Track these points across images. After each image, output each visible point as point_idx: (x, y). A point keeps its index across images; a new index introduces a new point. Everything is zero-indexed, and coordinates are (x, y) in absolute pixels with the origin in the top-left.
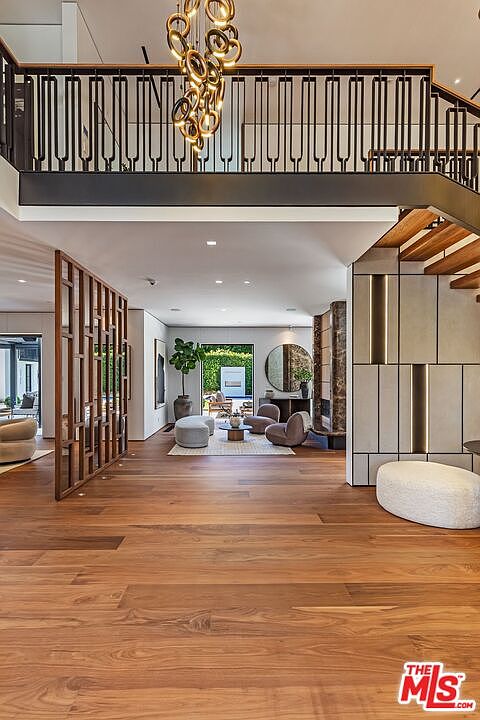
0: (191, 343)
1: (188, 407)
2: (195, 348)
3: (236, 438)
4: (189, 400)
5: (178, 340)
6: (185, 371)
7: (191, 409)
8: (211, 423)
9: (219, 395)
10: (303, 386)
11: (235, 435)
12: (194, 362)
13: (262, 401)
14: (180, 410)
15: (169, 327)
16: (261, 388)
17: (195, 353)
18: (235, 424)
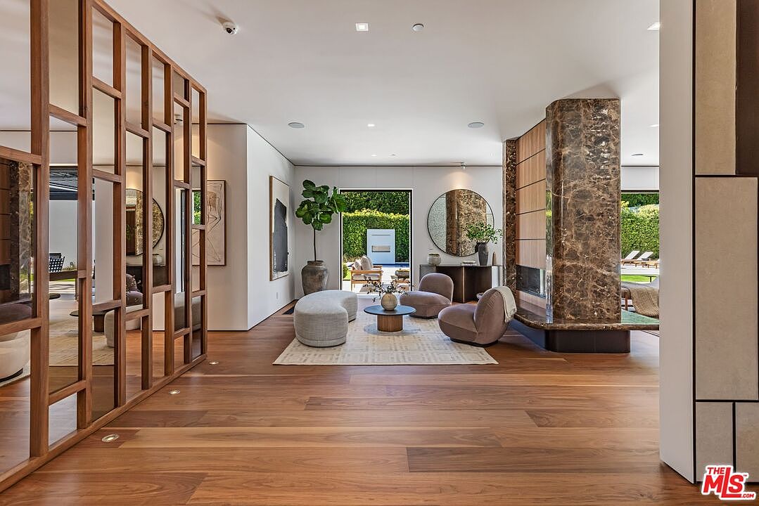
0: (326, 188)
1: (321, 278)
2: (331, 194)
3: (390, 326)
4: (322, 267)
5: (307, 183)
6: (318, 226)
7: (325, 280)
8: (351, 302)
9: (364, 262)
10: (480, 249)
11: (389, 323)
12: (331, 213)
13: (425, 270)
14: (310, 281)
15: (296, 165)
16: (422, 251)
17: (331, 202)
18: (389, 305)
